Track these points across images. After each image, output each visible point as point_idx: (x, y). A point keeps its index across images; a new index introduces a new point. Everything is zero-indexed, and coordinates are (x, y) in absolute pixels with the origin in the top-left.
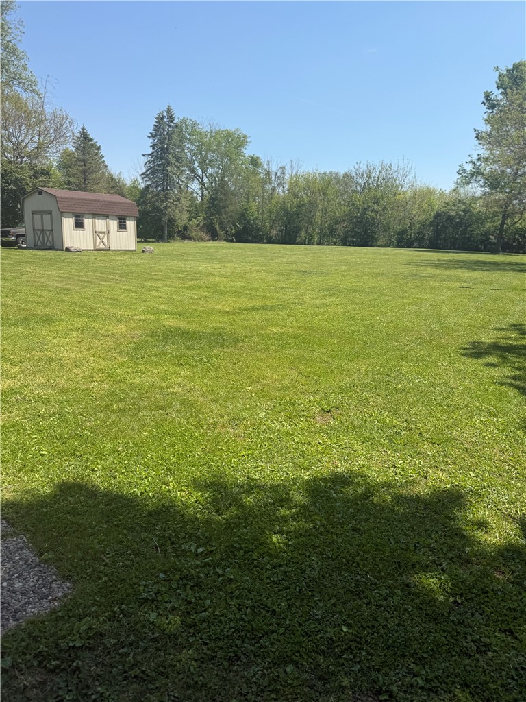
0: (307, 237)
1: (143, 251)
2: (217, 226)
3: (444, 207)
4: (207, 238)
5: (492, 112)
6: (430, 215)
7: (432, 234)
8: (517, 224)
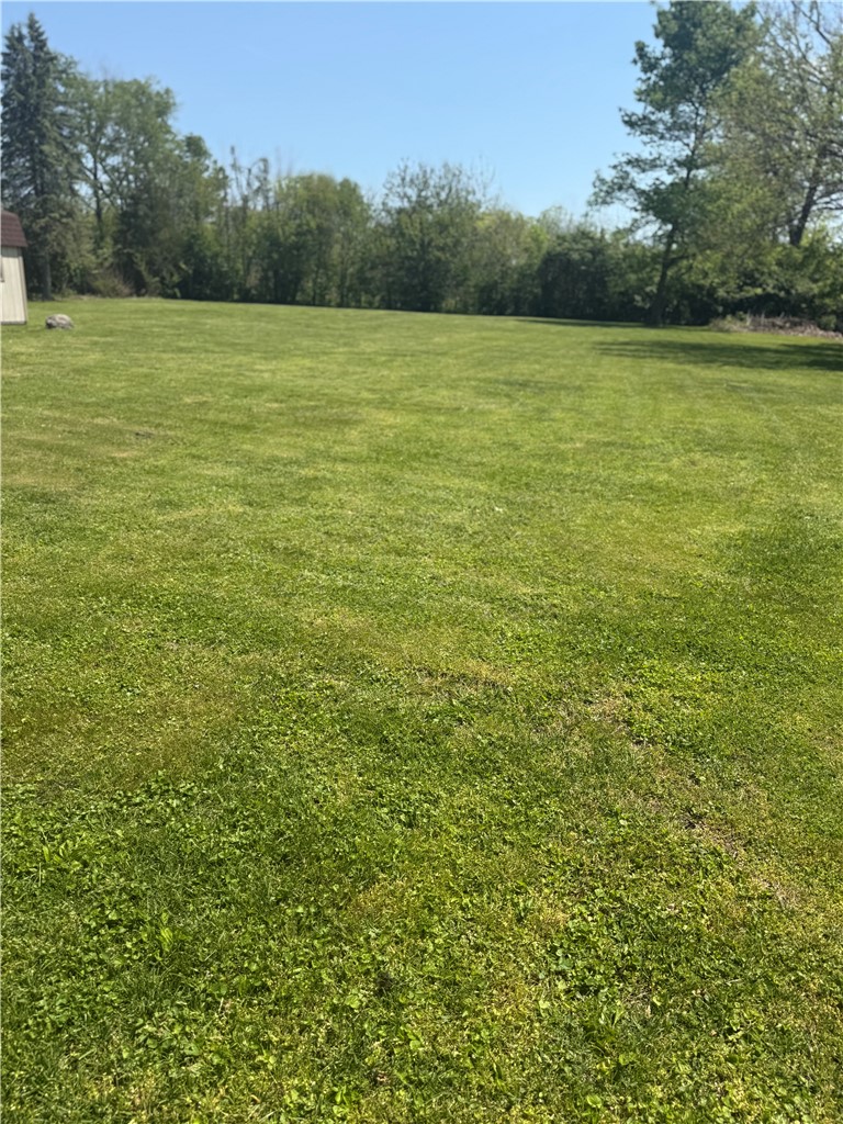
0: (318, 291)
1: (50, 326)
2: (143, 268)
3: (560, 245)
4: (127, 291)
5: (649, 79)
6: (536, 258)
7: (538, 291)
8: (685, 277)
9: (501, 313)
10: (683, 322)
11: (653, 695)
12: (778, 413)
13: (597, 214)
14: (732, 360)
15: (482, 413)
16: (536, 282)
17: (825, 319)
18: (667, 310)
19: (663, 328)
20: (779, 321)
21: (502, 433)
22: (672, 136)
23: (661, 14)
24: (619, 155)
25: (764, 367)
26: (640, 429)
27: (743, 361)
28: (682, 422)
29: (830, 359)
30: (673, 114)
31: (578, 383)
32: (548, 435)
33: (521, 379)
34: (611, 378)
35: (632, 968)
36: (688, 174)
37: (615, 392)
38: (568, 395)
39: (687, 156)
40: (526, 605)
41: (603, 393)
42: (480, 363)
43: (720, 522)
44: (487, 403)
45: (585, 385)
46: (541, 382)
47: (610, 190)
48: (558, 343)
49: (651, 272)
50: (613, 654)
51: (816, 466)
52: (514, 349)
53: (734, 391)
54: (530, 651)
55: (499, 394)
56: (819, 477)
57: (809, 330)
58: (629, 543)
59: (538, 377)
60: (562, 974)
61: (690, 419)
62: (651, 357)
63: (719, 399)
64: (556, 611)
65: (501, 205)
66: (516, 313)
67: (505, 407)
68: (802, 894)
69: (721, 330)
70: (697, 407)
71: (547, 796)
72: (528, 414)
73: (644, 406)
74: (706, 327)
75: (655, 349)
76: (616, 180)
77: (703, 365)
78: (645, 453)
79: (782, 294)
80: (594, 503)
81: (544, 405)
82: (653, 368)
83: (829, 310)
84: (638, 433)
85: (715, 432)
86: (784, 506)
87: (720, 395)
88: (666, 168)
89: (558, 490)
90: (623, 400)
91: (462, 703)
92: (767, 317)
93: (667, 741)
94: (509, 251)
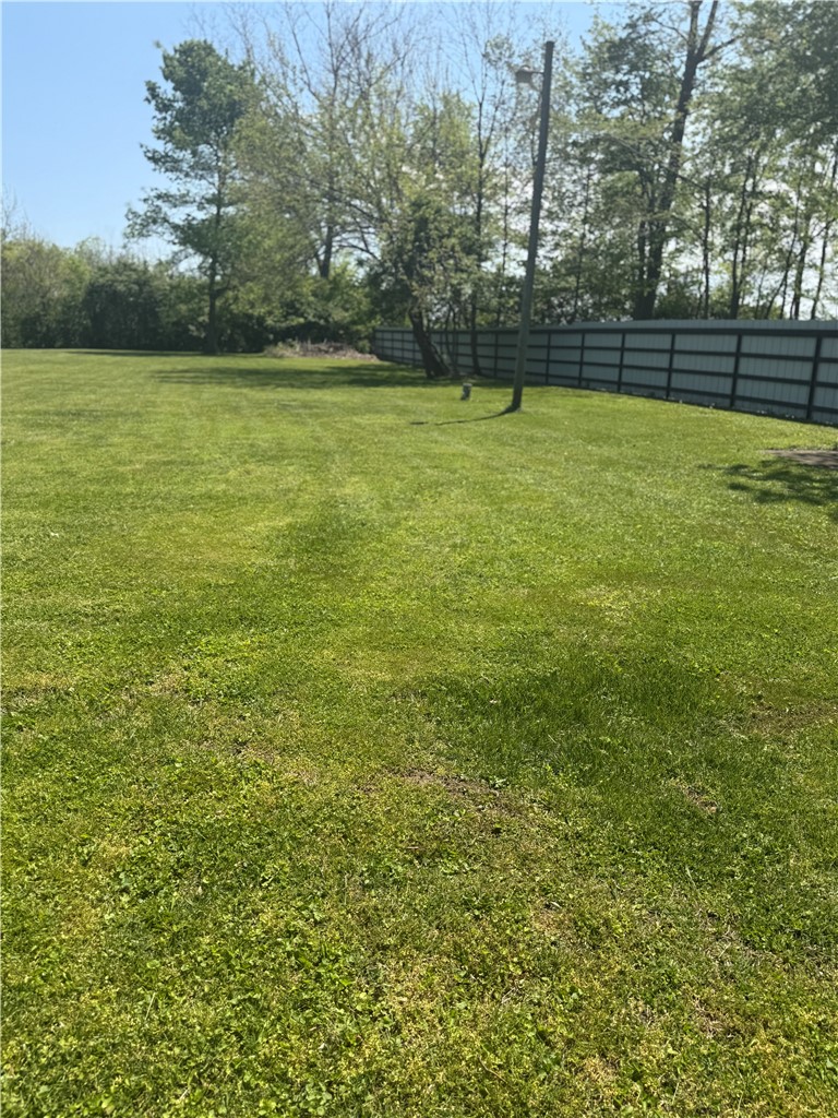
3: (102, 276)
5: (165, 118)
6: (79, 289)
7: (87, 322)
8: (233, 307)
9: (50, 345)
10: (240, 350)
11: (208, 663)
12: (321, 425)
13: (135, 246)
14: (285, 382)
15: (33, 445)
16: (83, 313)
17: (361, 344)
18: (223, 338)
19: (222, 355)
20: (323, 346)
21: (55, 462)
22: (196, 174)
23: (165, 58)
24: (148, 190)
25: (312, 387)
26: (199, 448)
27: (294, 383)
28: (238, 439)
29: (366, 378)
30: (194, 153)
31: (135, 409)
32: (106, 460)
33: (74, 409)
34: (170, 403)
35: (187, 865)
36: (219, 211)
37: (174, 415)
38: (126, 421)
39: (214, 195)
40: (87, 616)
41: (162, 417)
42: (28, 396)
43: (270, 518)
44: (37, 435)
45: (142, 411)
46: (97, 411)
47: (145, 224)
48: (115, 373)
49: (200, 302)
50: (174, 639)
51: (350, 465)
52: (67, 381)
53: (285, 409)
54: (91, 653)
55: (50, 425)
56: (352, 473)
57: (349, 354)
58: (190, 546)
59: (92, 406)
60: (125, 890)
61: (245, 436)
62: (210, 383)
63: (271, 416)
64: (118, 615)
65: (30, 235)
66: (66, 345)
67: (57, 437)
68: (321, 773)
69: (275, 356)
70: (252, 424)
71: (110, 764)
72: (83, 442)
73: (202, 427)
74: (261, 354)
75: (214, 375)
76: (149, 214)
77: (258, 388)
78: (204, 468)
79: (322, 322)
80: (154, 517)
81: (99, 432)
82: (211, 393)
83: (363, 336)
84: (196, 451)
85: (267, 445)
86: (323, 499)
87: (272, 413)
88: (196, 204)
89: (119, 509)
90: (182, 423)
91: (21, 712)
92: (313, 343)
93: (220, 695)
94: (47, 283)
